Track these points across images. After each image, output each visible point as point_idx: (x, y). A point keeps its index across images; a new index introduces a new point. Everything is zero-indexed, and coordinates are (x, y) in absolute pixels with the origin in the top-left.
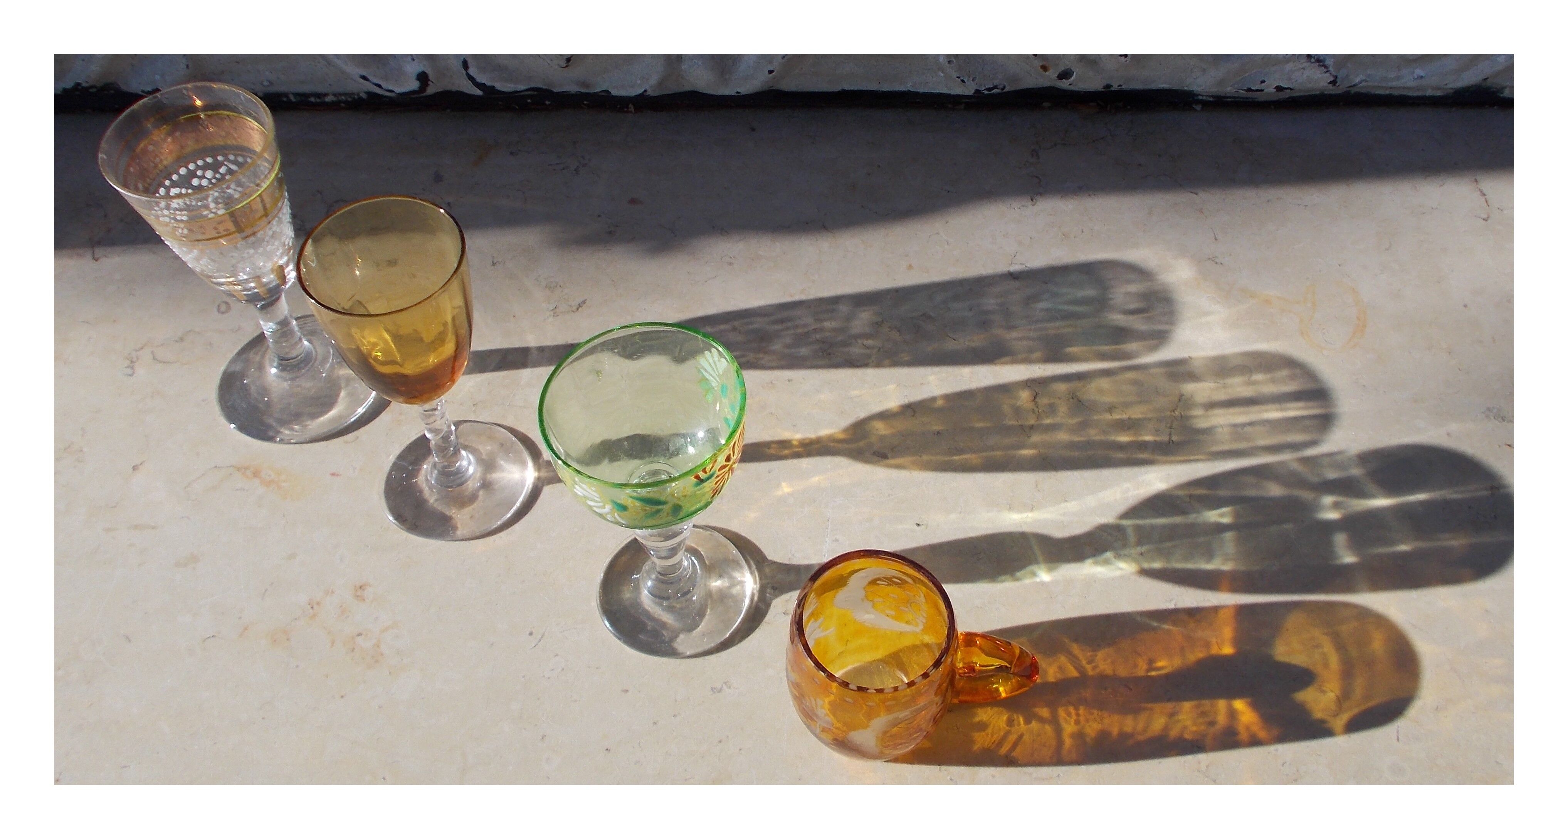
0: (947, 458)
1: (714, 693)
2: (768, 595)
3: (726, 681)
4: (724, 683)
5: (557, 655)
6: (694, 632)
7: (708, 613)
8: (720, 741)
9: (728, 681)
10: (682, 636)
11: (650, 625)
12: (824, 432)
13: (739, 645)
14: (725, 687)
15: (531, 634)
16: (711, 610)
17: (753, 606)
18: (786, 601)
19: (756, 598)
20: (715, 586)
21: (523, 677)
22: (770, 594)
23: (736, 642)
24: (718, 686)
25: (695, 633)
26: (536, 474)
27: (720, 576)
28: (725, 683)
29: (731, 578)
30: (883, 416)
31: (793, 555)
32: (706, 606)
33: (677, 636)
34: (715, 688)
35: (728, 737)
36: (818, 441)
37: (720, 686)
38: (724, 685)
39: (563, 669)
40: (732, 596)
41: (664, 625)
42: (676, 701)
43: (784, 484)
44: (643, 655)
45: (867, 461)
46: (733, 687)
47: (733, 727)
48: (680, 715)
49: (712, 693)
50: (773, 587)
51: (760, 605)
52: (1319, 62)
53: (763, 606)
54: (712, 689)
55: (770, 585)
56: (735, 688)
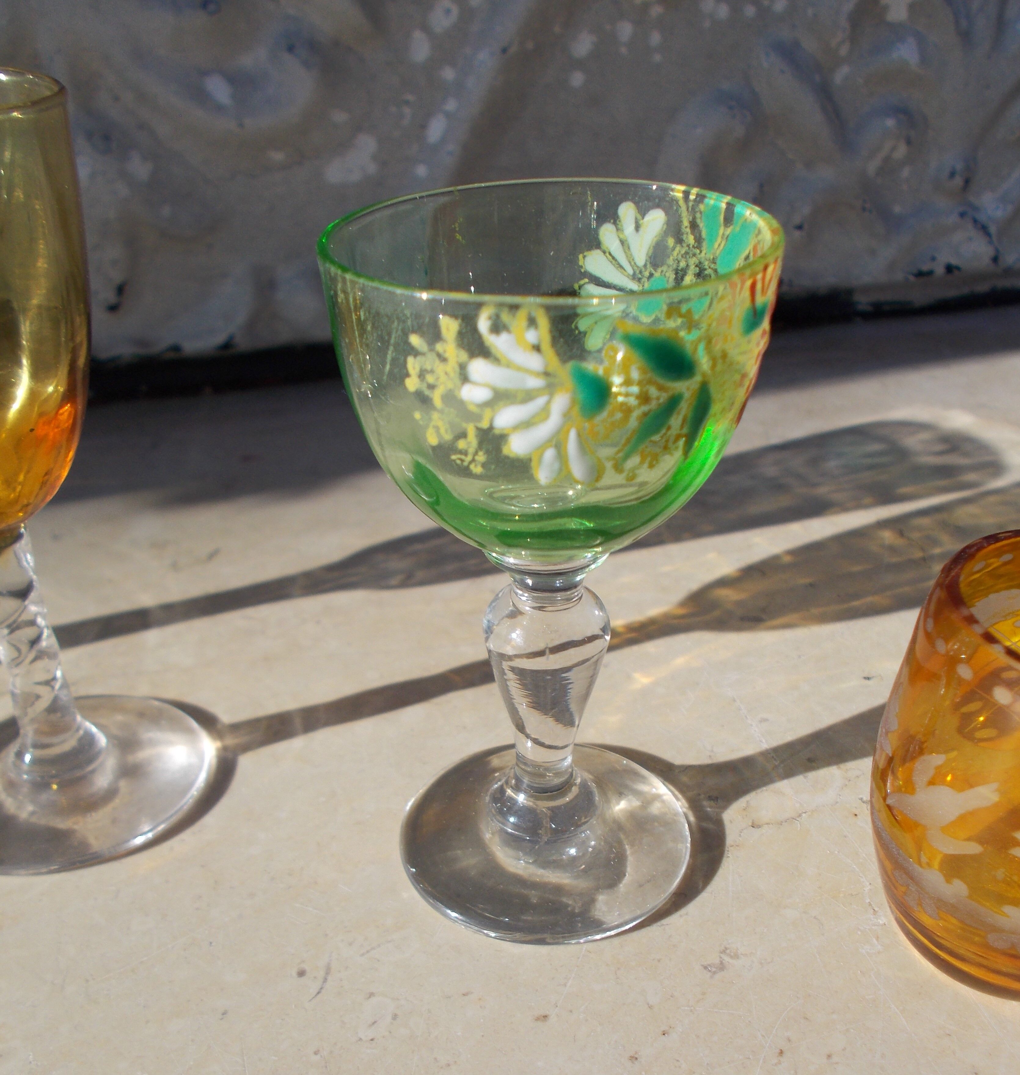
0: (846, 606)
1: (715, 973)
2: (709, 809)
3: (723, 948)
4: (721, 953)
5: (371, 995)
6: (621, 885)
7: (628, 852)
8: (781, 1052)
9: (726, 949)
10: (601, 898)
11: (534, 897)
12: (654, 611)
13: (709, 889)
14: (726, 959)
15: (301, 974)
16: (632, 845)
17: (694, 829)
18: (744, 809)
19: (692, 819)
20: (621, 811)
21: (316, 1053)
22: (711, 807)
23: (701, 884)
24: (714, 959)
25: (622, 887)
26: (218, 744)
27: (621, 795)
28: (724, 952)
29: (638, 793)
30: (722, 582)
31: (712, 751)
32: (620, 843)
33: (593, 901)
34: (710, 965)
35: (789, 1040)
36: (652, 622)
37: (717, 961)
38: (722, 955)
39: (395, 1017)
40: (655, 819)
41: (558, 889)
42: (650, 1007)
43: (637, 676)
44: (543, 950)
45: (739, 629)
46: (742, 954)
47: (787, 1020)
48: (673, 1028)
49: (709, 974)
50: (709, 797)
51: (705, 824)
52: (984, 229)
53: (710, 826)
54: (705, 968)
55: (702, 796)
56: (745, 955)
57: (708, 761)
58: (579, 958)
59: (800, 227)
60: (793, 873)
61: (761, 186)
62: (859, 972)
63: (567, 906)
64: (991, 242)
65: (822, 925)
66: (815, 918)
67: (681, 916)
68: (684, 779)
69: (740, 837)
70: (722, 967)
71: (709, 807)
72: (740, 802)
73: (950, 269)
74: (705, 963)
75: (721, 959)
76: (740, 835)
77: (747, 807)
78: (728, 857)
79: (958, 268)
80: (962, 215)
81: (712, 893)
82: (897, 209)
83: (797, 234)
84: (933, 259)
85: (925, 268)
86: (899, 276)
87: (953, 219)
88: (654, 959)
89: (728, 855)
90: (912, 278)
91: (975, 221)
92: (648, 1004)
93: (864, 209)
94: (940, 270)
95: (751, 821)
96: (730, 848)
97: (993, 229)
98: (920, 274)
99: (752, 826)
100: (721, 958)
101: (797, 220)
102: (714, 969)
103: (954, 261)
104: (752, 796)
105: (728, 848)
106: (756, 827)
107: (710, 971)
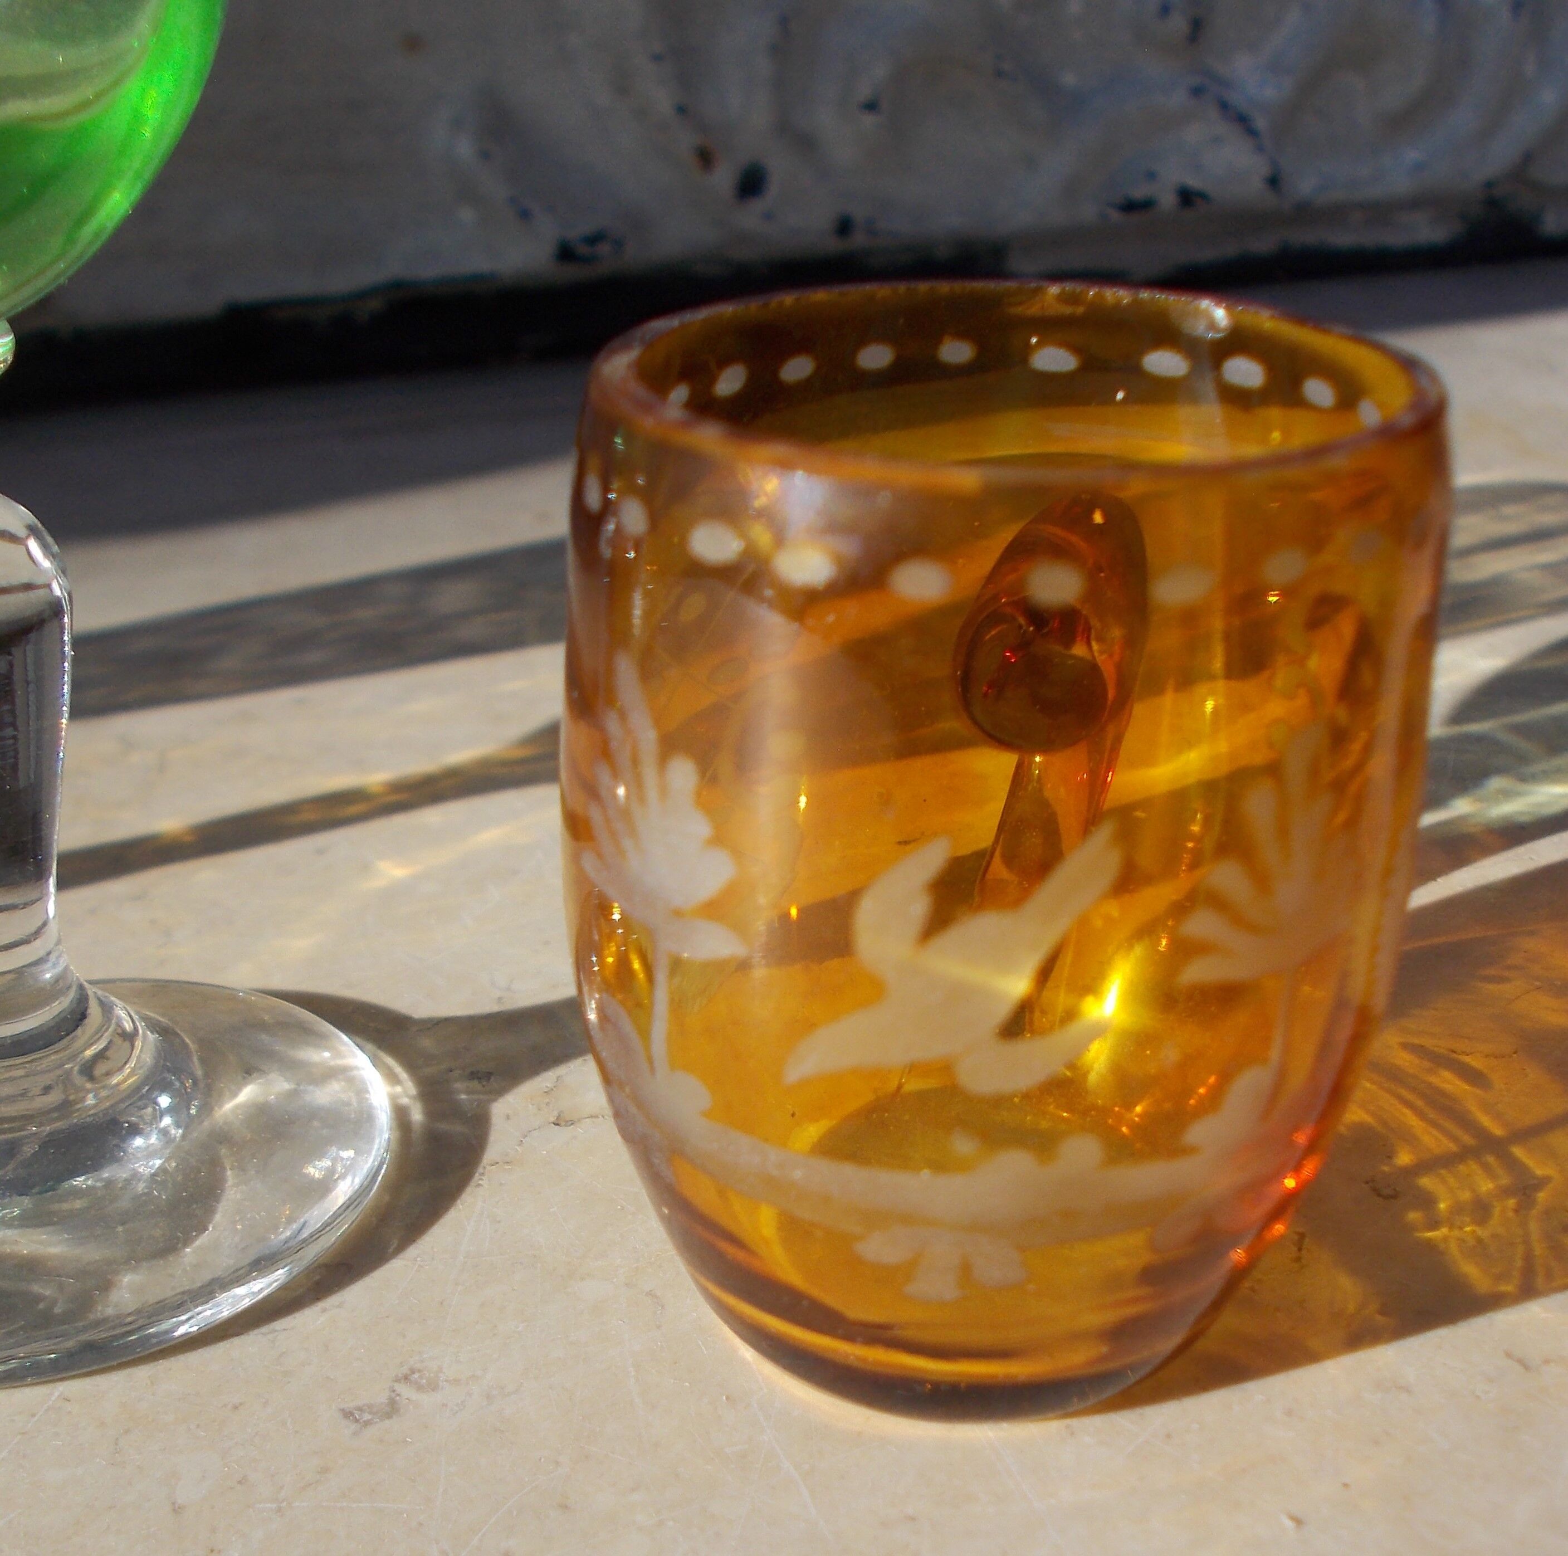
1: (367, 1423)
2: (462, 1097)
3: (405, 1370)
4: (397, 1380)
6: (188, 1250)
9: (412, 1371)
10: (129, 1279)
13: (412, 1251)
14: (406, 1391)
18: (547, 1093)
22: (468, 1092)
24: (373, 1394)
27: (253, 1073)
28: (405, 1379)
32: (215, 1165)
33: (105, 1286)
34: (360, 1409)
37: (382, 1398)
38: (397, 1387)
42: (174, 1511)
43: (384, 865)
46: (446, 1381)
47: (515, 1513)
48: (219, 1551)
49: (354, 1427)
50: (472, 1073)
51: (443, 1126)
52: (1243, 121)
53: (456, 1128)
54: (347, 1414)
55: (457, 1073)
56: (457, 1382)
57: (495, 1008)
58: (33, 1415)
59: (871, 106)
60: (623, 1208)
61: (784, 21)
62: (724, 1398)
63: (39, 1298)
64: (1260, 149)
65: (663, 1307)
66: (650, 1294)
67: (324, 1310)
68: (427, 1043)
69: (520, 1145)
70: (392, 1408)
71: (463, 1094)
72: (540, 1079)
73: (1187, 197)
74: (350, 1405)
75: (393, 1395)
76: (522, 1141)
77: (555, 1087)
78: (479, 1185)
79: (1202, 196)
80: (1197, 92)
81: (415, 1259)
82: (1069, 79)
83: (869, 120)
84: (1151, 176)
85: (1139, 192)
86: (1088, 212)
87: (1178, 98)
88: (225, 1406)
89: (480, 1182)
90: (1116, 216)
91: (1224, 106)
92: (174, 1504)
93: (999, 74)
94: (1168, 200)
95: (556, 1113)
96: (488, 1168)
97: (1261, 123)
98: (1130, 207)
99: (554, 1124)
100: (394, 1391)
101: (864, 91)
102: (367, 1417)
103: (1193, 182)
104: (572, 1066)
105: (485, 1168)
106: (562, 1123)
107: (357, 1421)
